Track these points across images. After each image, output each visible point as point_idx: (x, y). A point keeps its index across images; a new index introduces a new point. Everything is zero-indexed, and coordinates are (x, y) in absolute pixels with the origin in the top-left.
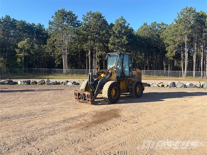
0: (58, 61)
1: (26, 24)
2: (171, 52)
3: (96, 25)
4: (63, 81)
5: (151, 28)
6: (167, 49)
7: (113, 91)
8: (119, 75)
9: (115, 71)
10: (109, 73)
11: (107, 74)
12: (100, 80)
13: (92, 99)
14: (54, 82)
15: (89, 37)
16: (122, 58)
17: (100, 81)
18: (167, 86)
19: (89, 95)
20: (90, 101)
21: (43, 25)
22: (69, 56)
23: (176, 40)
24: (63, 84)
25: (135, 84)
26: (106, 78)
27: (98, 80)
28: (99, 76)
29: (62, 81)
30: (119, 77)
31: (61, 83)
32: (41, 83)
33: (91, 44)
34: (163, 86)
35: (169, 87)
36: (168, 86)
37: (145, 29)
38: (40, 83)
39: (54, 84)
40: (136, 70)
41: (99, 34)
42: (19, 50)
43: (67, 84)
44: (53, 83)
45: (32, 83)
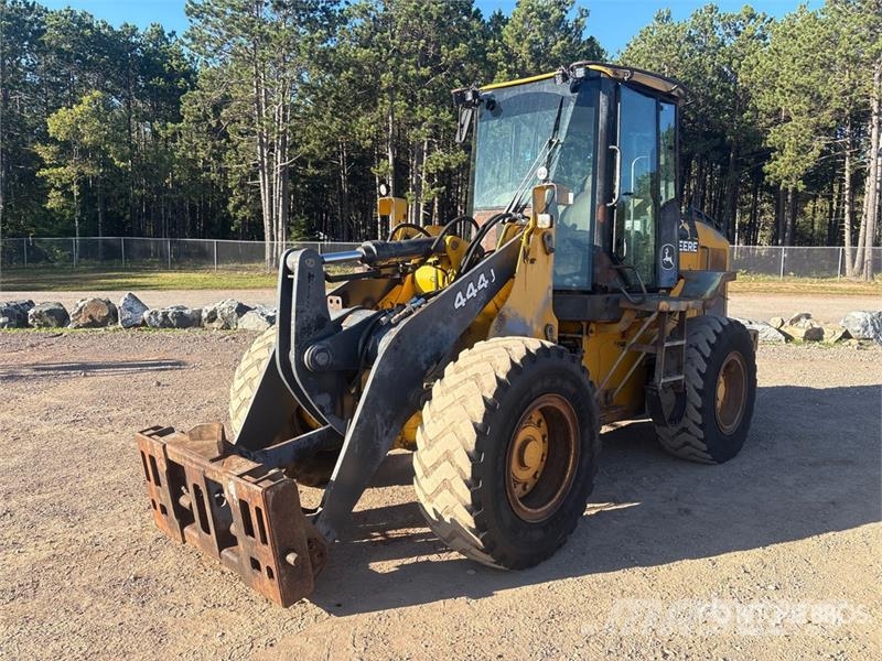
0: (242, 203)
1: (90, 26)
2: (799, 154)
3: (417, 15)
4: (217, 305)
5: (690, 39)
6: (772, 138)
7: (526, 443)
8: (576, 278)
9: (545, 237)
10: (480, 252)
11: (464, 262)
12: (390, 325)
13: (291, 558)
14: (165, 315)
15: (387, 78)
16: (603, 117)
17: (394, 331)
18: (839, 334)
19: (258, 511)
20: (271, 575)
21: (174, 33)
22: (289, 174)
23: (823, 91)
24: (215, 324)
25: (708, 352)
26: (460, 302)
27: (373, 329)
28: (400, 282)
29: (210, 309)
30: (569, 292)
31: (205, 315)
32: (91, 317)
33: (393, 111)
34: (815, 335)
35: (854, 342)
36: (851, 337)
37: (662, 43)
38: (82, 321)
39: (166, 323)
40: (694, 235)
41: (434, 62)
42: (52, 148)
43: (240, 327)
44: (160, 317)
45: (39, 316)
